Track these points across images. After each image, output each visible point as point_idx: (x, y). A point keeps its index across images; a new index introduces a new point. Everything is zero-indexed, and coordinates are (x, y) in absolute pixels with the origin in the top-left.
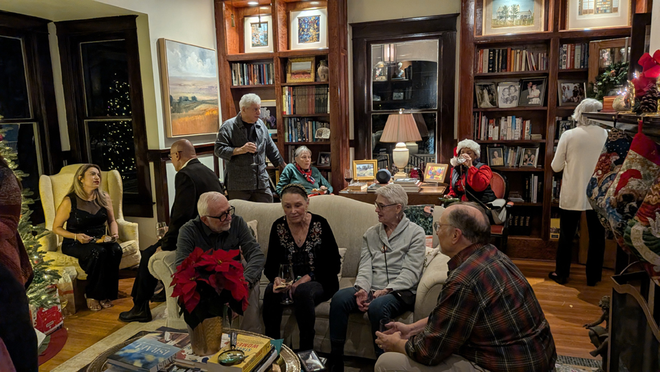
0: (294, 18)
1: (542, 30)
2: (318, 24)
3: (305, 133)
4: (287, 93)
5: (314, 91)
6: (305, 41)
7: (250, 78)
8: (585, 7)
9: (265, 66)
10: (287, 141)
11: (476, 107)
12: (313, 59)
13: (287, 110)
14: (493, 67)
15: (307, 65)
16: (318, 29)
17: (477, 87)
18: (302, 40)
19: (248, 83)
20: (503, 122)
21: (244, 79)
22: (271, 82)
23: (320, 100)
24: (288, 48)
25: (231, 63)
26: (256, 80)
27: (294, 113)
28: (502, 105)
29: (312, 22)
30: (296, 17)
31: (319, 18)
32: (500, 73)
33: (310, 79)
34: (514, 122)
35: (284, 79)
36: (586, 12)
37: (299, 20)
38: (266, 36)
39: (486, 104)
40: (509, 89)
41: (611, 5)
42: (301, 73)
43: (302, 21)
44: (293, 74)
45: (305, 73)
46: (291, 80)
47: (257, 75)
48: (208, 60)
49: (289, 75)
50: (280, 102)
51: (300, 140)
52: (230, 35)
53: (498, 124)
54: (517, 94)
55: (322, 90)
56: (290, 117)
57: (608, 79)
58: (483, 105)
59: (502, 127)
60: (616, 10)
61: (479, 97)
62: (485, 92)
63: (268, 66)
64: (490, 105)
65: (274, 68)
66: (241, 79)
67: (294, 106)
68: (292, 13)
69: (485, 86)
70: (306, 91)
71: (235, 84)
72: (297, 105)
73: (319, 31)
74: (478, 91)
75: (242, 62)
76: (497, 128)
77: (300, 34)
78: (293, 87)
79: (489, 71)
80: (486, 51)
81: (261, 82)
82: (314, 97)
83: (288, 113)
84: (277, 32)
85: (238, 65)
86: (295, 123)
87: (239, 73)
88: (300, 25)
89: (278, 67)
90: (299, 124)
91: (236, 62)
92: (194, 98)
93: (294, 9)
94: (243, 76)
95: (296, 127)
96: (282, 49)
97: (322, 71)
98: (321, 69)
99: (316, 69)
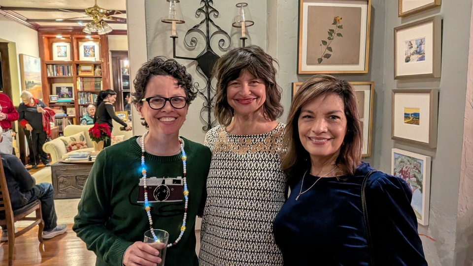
2: (94, 49)
3: (89, 99)
4: (79, 80)
5: (94, 80)
6: (87, 56)
9: (66, 67)
10: (79, 103)
12: (93, 65)
13: (79, 88)
15: (90, 68)
16: (94, 52)
18: (86, 55)
19: (57, 75)
22: (70, 75)
23: (97, 84)
24: (78, 59)
25: (47, 64)
26: (61, 74)
27: (83, 90)
29: (91, 48)
30: (82, 45)
31: (94, 47)
33: (91, 74)
35: (78, 74)
37: (84, 46)
38: (66, 53)
42: (86, 71)
43: (85, 47)
44: (82, 71)
45: (88, 71)
46: (81, 74)
47: (61, 71)
48: (37, 63)
49: (80, 72)
50: (75, 85)
51: (87, 103)
52: (46, 51)
55: (98, 80)
56: (81, 92)
63: (68, 67)
65: (71, 68)
66: (52, 73)
67: (83, 87)
68: (80, 43)
70: (90, 80)
71: (49, 75)
72: (85, 86)
75: (53, 65)
77: (85, 53)
78: (82, 77)
81: (63, 74)
82: (94, 83)
83: (80, 90)
84: (74, 52)
85: (51, 66)
86: (84, 95)
87: (51, 70)
88: (85, 49)
89: (74, 68)
90: (86, 95)
91: (49, 64)
92: (33, 82)
93: (81, 41)
94: (53, 71)
95: (84, 97)
96: (76, 60)
97: (98, 71)
98: (97, 69)
99: (95, 70)
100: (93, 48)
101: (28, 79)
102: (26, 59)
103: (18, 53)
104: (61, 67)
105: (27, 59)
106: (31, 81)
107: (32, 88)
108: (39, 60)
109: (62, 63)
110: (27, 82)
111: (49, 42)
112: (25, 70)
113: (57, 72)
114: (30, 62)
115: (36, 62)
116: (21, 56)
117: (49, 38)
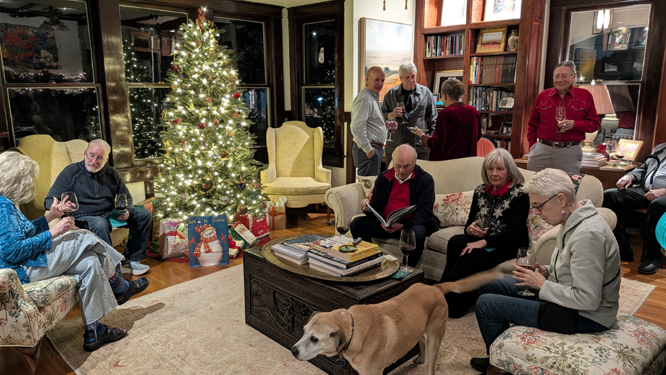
3: (489, 102)
4: (475, 63)
5: (502, 60)
6: (499, 11)
7: (443, 49)
9: (457, 38)
12: (505, 29)
13: (473, 79)
15: (499, 36)
18: (496, 10)
19: (440, 54)
21: (437, 51)
22: (462, 53)
23: (507, 70)
24: (482, 18)
25: (427, 36)
26: (447, 51)
27: (480, 83)
33: (499, 49)
35: (474, 50)
42: (493, 43)
44: (483, 44)
45: (495, 43)
46: (480, 50)
47: (449, 46)
49: (479, 46)
50: (467, 73)
51: (483, 109)
52: (429, 10)
55: (511, 60)
63: (460, 37)
65: (464, 42)
66: (434, 51)
67: (481, 76)
70: (494, 60)
71: (428, 56)
72: (484, 75)
75: (436, 35)
77: (495, 5)
78: (482, 57)
81: (452, 53)
82: (501, 68)
83: (474, 83)
85: (432, 37)
86: (480, 92)
87: (433, 45)
89: (468, 38)
90: (484, 93)
91: (431, 35)
94: (436, 48)
95: (480, 96)
96: (474, 20)
97: (513, 41)
99: (507, 39)
104: (449, 39)
109: (448, 30)
116: (362, 22)
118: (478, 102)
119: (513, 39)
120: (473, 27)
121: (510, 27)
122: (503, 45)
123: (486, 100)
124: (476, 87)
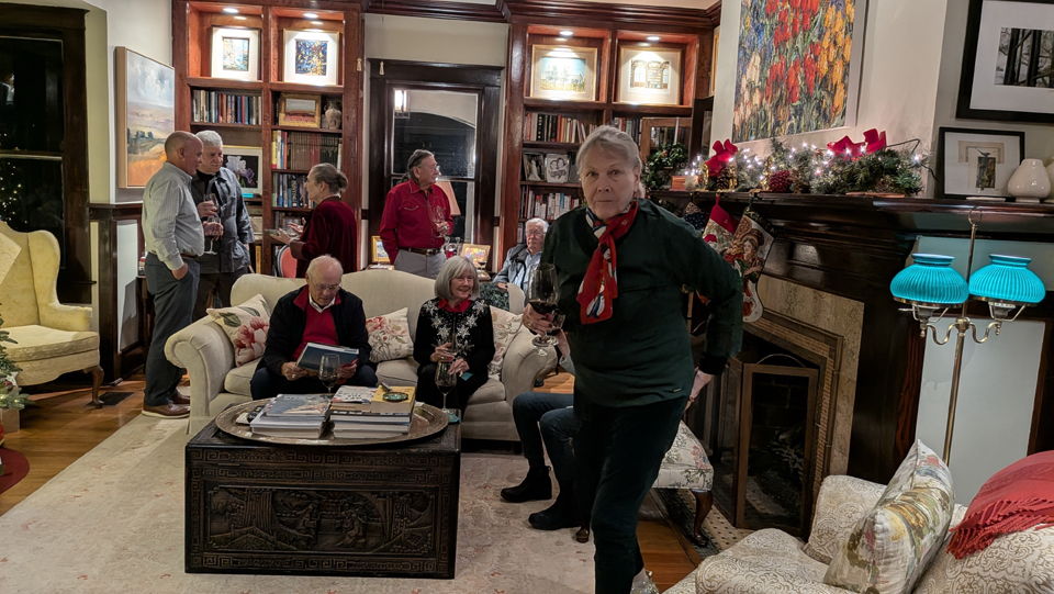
0: (289, 40)
1: (594, 100)
2: (325, 53)
4: (279, 139)
5: (319, 140)
6: (305, 71)
7: (221, 114)
8: (636, 80)
9: (245, 99)
10: (275, 205)
11: (523, 178)
12: (318, 98)
13: (278, 161)
14: (542, 135)
15: (310, 105)
16: (324, 59)
17: (525, 157)
18: (300, 69)
19: (218, 120)
20: (550, 199)
21: (210, 114)
22: (254, 122)
23: (327, 152)
24: (280, 77)
25: (193, 88)
26: (229, 117)
27: (288, 168)
28: (551, 180)
29: (315, 48)
30: (292, 39)
31: (325, 45)
32: (549, 143)
33: (314, 125)
34: (562, 200)
35: (276, 120)
36: (637, 85)
37: (297, 42)
38: (246, 58)
39: (534, 177)
40: (557, 161)
41: (662, 80)
42: (301, 114)
43: (300, 46)
44: (288, 114)
45: (305, 115)
46: (284, 121)
47: (231, 110)
48: (166, 82)
49: (282, 116)
50: (268, 153)
51: (295, 205)
52: (193, 50)
53: (545, 201)
54: (565, 168)
55: (331, 141)
56: (282, 172)
57: (660, 160)
58: (531, 178)
59: (550, 205)
60: (665, 86)
61: (527, 168)
62: (533, 162)
63: (250, 99)
64: (538, 179)
65: (260, 104)
66: (206, 113)
67: (289, 158)
68: (286, 32)
69: (533, 156)
70: (307, 139)
71: (198, 120)
72: (293, 157)
73: (325, 61)
74: (526, 161)
75: (209, 90)
76: (544, 205)
77: (297, 62)
78: (288, 131)
79: (537, 139)
80: (535, 115)
81: (236, 121)
82: (318, 149)
83: (279, 167)
84: (269, 55)
85: (202, 92)
86: (289, 181)
87: (203, 104)
88: (298, 50)
89: (266, 102)
90: (294, 183)
91: (200, 89)
92: (150, 134)
93: (290, 27)
94: (209, 109)
95: (289, 187)
96: (273, 79)
97: (333, 116)
98: (330, 112)
99: (323, 112)
100: (323, 48)
101: (137, 125)
102: (133, 68)
103: (112, 44)
104: (231, 99)
105: (138, 66)
106: (146, 131)
107: (146, 154)
108: (171, 73)
109: (233, 86)
110: (133, 134)
111: (201, 24)
112: (131, 97)
113: (220, 111)
114: (144, 75)
115: (161, 78)
116: (120, 54)
117: (201, 14)
118: (286, 195)
119: (333, 113)
120: (274, 88)
121: (325, 98)
122: (317, 118)
123: (298, 195)
124: (283, 173)
